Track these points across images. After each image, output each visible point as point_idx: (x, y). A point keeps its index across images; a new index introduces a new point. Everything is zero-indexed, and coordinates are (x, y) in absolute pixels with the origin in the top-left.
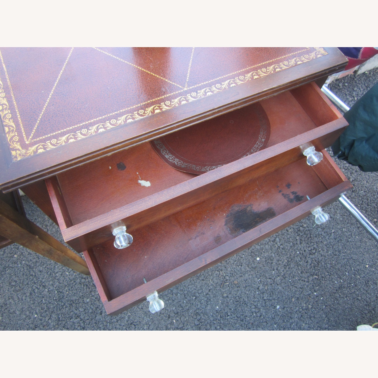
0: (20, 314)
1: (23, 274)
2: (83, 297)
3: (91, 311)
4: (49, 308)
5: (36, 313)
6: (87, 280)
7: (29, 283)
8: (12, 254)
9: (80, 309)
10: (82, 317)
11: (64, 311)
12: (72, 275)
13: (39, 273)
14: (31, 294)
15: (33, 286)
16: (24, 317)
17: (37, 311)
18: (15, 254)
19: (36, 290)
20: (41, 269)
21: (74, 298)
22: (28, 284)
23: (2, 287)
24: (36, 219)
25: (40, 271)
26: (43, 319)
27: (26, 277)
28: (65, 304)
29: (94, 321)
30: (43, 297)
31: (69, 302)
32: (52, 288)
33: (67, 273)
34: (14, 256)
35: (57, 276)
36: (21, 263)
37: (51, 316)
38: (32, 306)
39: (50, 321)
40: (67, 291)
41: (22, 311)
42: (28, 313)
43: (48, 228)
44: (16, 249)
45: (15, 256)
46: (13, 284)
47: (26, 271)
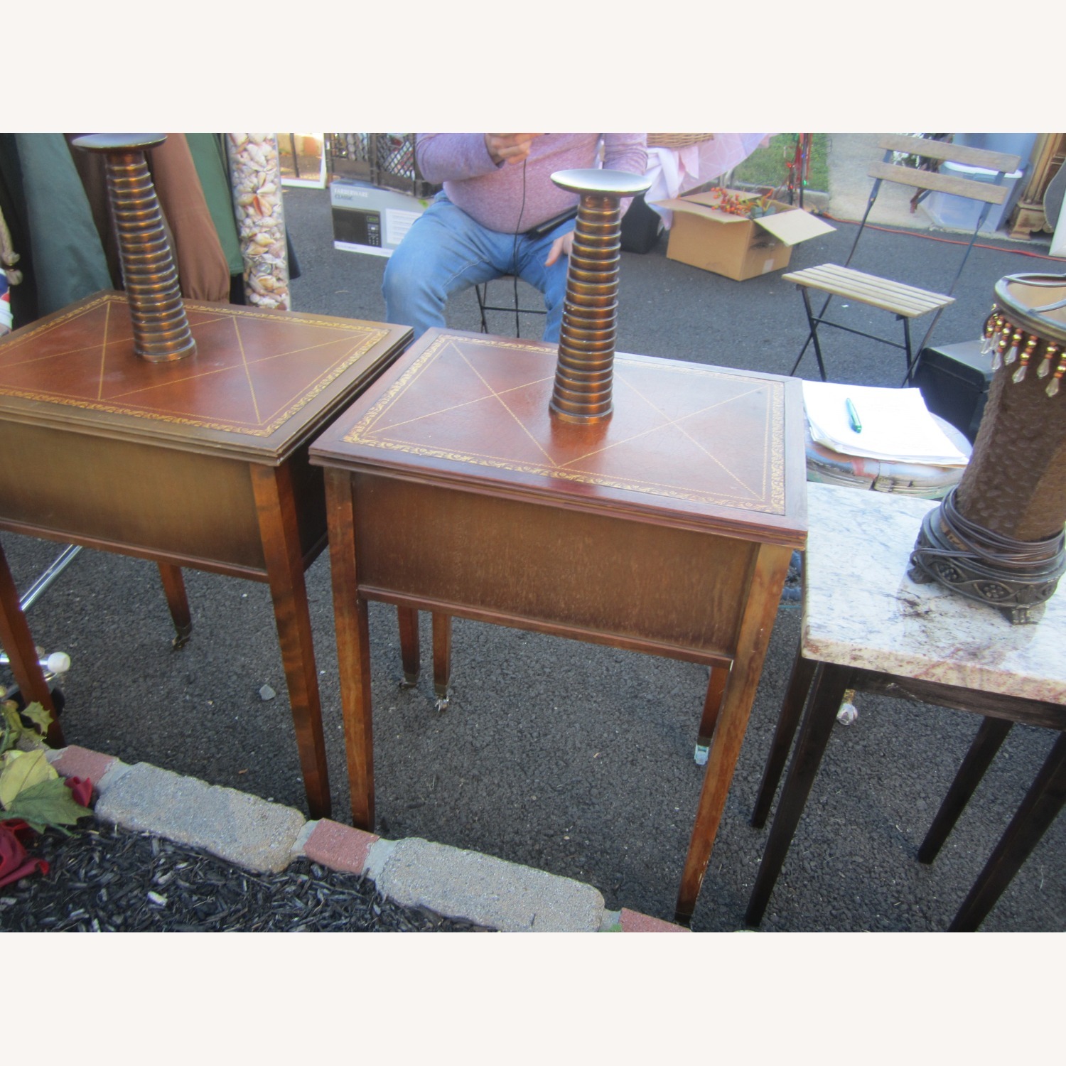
0: (575, 722)
1: (540, 765)
2: (482, 688)
3: (483, 670)
4: (534, 706)
5: (553, 709)
6: (458, 701)
7: (538, 749)
8: (538, 803)
9: (494, 679)
10: (499, 671)
11: (516, 691)
12: (473, 719)
13: (515, 752)
14: (546, 735)
15: (536, 742)
16: (572, 716)
17: (550, 711)
18: (533, 801)
19: (535, 734)
20: (508, 755)
21: (493, 694)
22: (541, 750)
23: (581, 770)
24: (461, 832)
25: (512, 753)
26: (548, 699)
27: (538, 759)
28: (509, 696)
29: (489, 659)
30: (531, 721)
31: (502, 694)
32: (512, 723)
33: (477, 726)
34: (537, 801)
35: (494, 731)
36: (533, 781)
37: (537, 696)
38: (553, 721)
39: (542, 692)
40: (495, 707)
41: (570, 725)
42: (565, 717)
43: (453, 803)
44: (527, 807)
45: (534, 798)
46: (561, 763)
47: (533, 768)
